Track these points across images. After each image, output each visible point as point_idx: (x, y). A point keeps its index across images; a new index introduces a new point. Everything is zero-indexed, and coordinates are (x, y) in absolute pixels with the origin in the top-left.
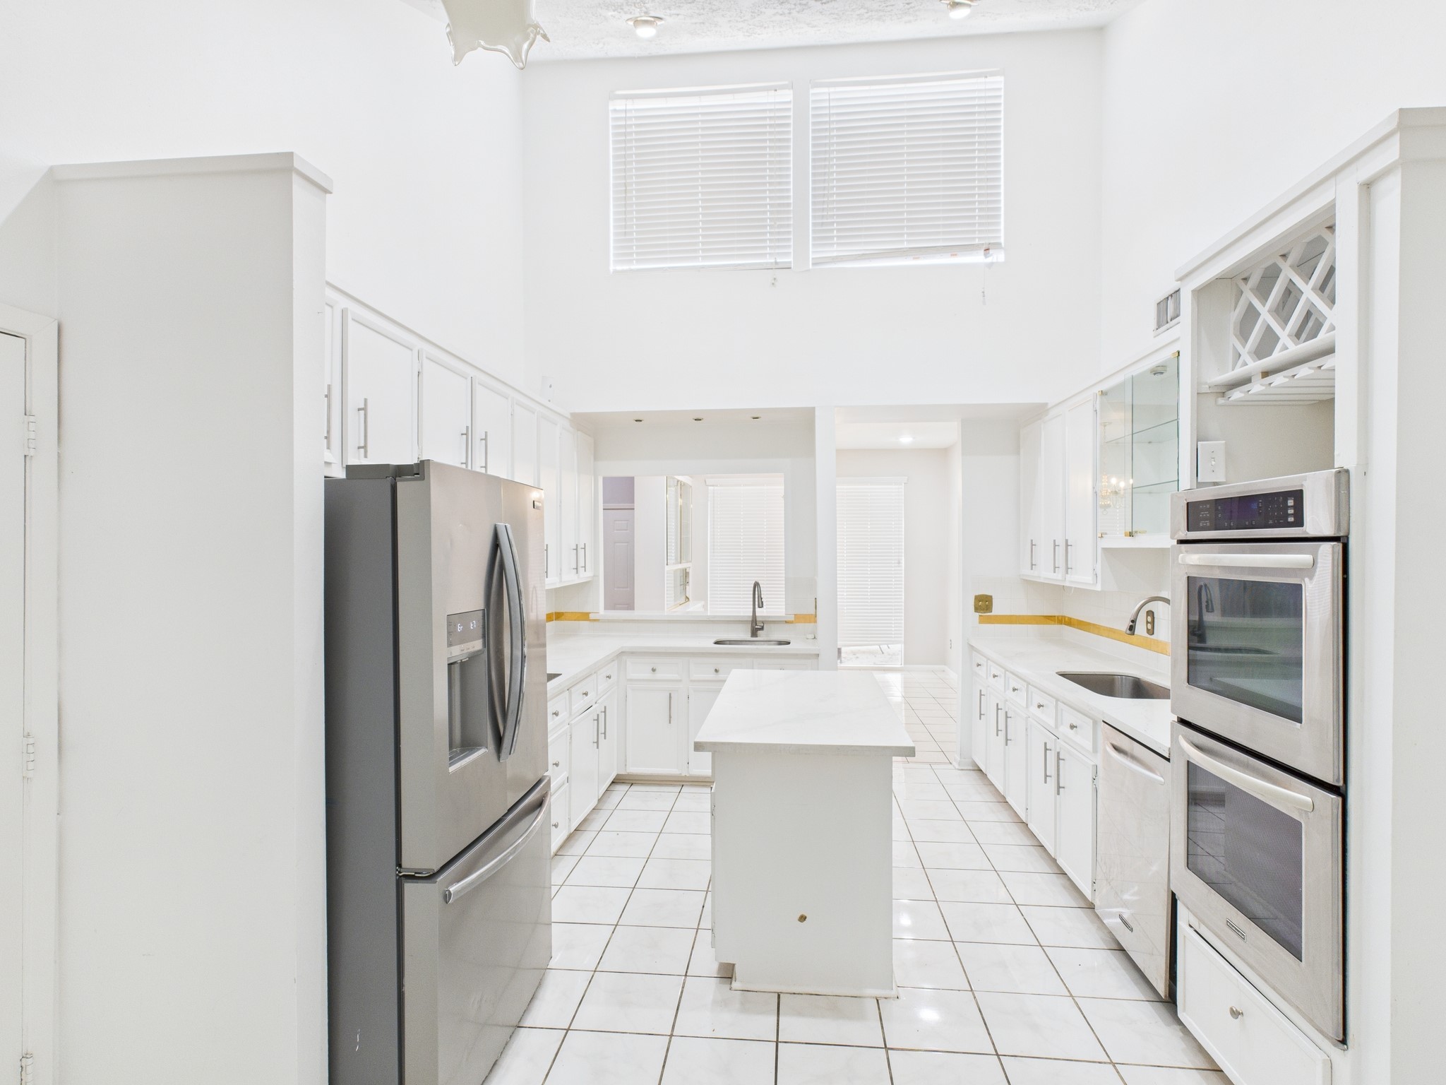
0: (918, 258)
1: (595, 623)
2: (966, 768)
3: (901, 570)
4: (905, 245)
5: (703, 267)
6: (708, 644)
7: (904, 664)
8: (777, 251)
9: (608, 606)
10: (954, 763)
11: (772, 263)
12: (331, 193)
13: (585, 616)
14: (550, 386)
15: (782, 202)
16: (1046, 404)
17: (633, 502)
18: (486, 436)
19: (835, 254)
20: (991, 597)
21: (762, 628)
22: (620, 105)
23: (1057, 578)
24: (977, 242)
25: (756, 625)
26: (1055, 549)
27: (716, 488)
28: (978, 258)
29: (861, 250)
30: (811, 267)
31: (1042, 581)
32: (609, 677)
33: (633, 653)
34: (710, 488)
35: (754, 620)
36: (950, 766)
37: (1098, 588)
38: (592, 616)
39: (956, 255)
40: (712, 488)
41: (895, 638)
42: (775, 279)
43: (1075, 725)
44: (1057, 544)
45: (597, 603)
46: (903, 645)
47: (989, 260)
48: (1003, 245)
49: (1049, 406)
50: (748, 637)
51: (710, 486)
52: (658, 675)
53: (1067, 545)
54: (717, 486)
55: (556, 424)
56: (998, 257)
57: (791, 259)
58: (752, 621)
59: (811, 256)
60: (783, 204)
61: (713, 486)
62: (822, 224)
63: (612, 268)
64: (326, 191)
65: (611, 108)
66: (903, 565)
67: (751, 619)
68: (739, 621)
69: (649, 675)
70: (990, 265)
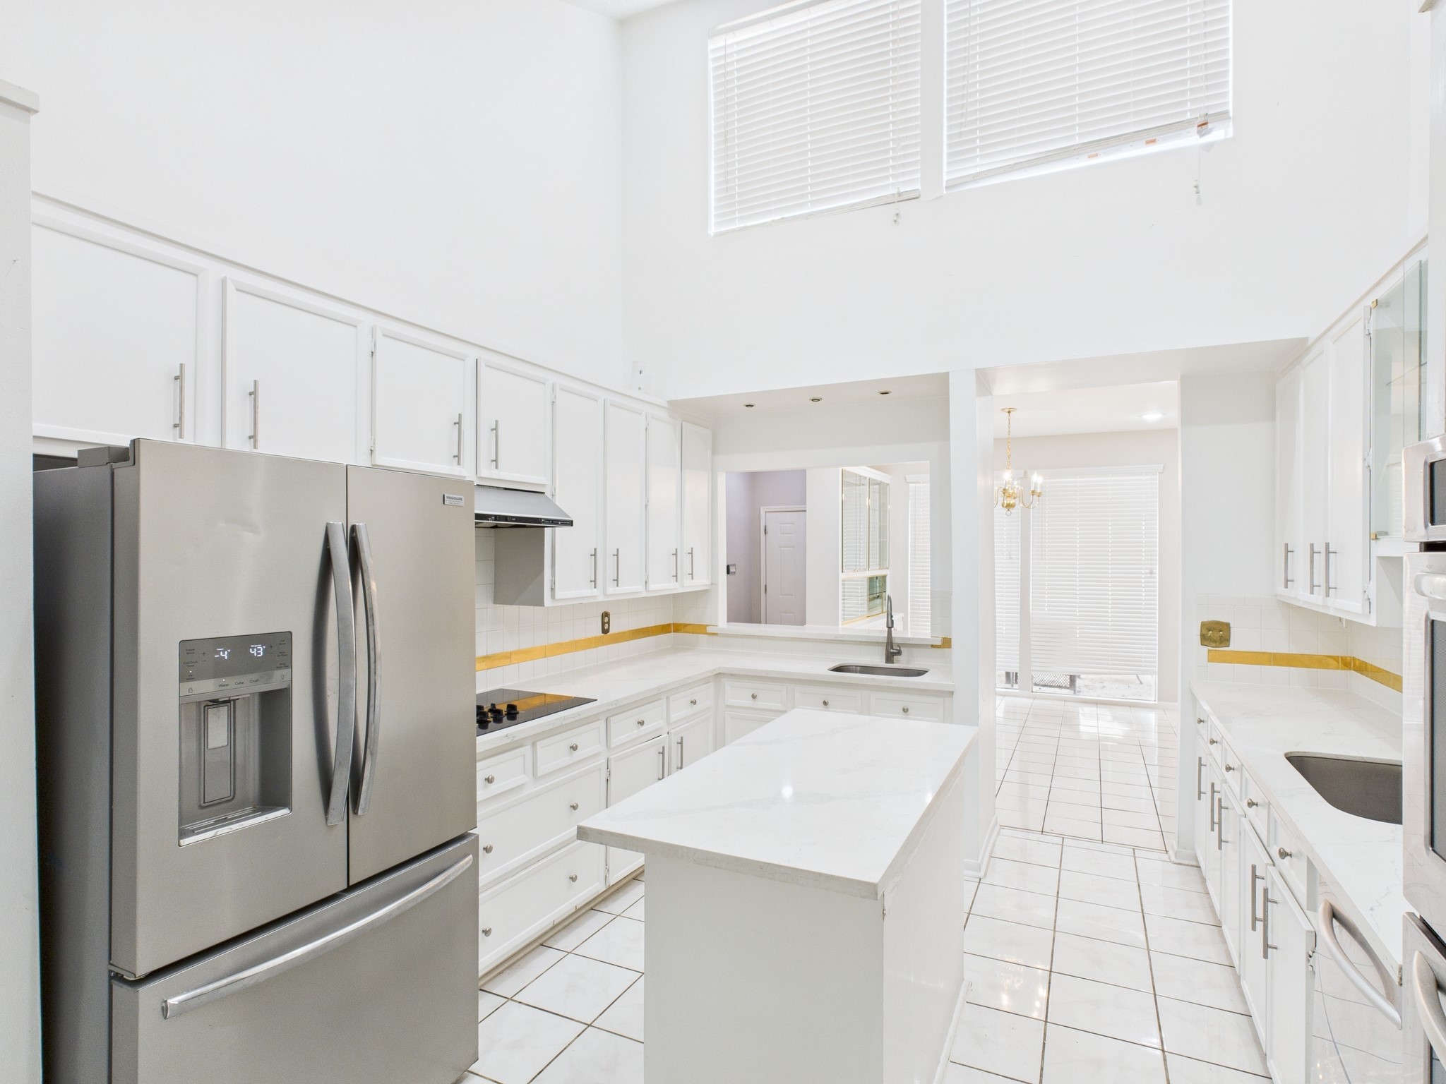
0: (1096, 155)
1: (714, 638)
2: (1187, 862)
3: (1155, 582)
4: (1078, 141)
5: (811, 214)
6: (821, 668)
7: (1159, 700)
8: (901, 179)
9: (732, 618)
10: (1171, 853)
11: (893, 195)
12: (36, 112)
13: (700, 629)
14: (641, 372)
15: (907, 116)
16: (1306, 339)
17: (806, 504)
18: (497, 425)
19: (978, 170)
20: (1228, 625)
21: (899, 653)
22: (718, 42)
23: (1315, 601)
24: (1189, 116)
25: (892, 648)
26: (1312, 557)
27: (917, 485)
28: (1192, 139)
29: (1013, 159)
30: (945, 192)
31: (1301, 604)
32: (694, 702)
33: (733, 675)
34: (911, 485)
35: (890, 642)
36: (1165, 856)
37: (1372, 621)
38: (709, 630)
39: (1154, 141)
40: (914, 485)
41: (1145, 666)
42: (897, 214)
43: (1288, 851)
44: (1315, 550)
45: (718, 614)
46: (1157, 676)
47: (1208, 139)
48: (1231, 114)
49: (1310, 342)
50: (880, 661)
51: (912, 483)
52: (760, 703)
53: (1328, 552)
54: (919, 483)
55: (641, 414)
56: (1218, 133)
57: (918, 186)
58: (887, 643)
59: (945, 178)
60: (910, 118)
61: (915, 483)
62: (961, 134)
63: (713, 231)
64: (29, 110)
65: (711, 47)
66: (1157, 576)
67: (886, 641)
68: (871, 643)
69: (749, 702)
70: (1208, 147)
